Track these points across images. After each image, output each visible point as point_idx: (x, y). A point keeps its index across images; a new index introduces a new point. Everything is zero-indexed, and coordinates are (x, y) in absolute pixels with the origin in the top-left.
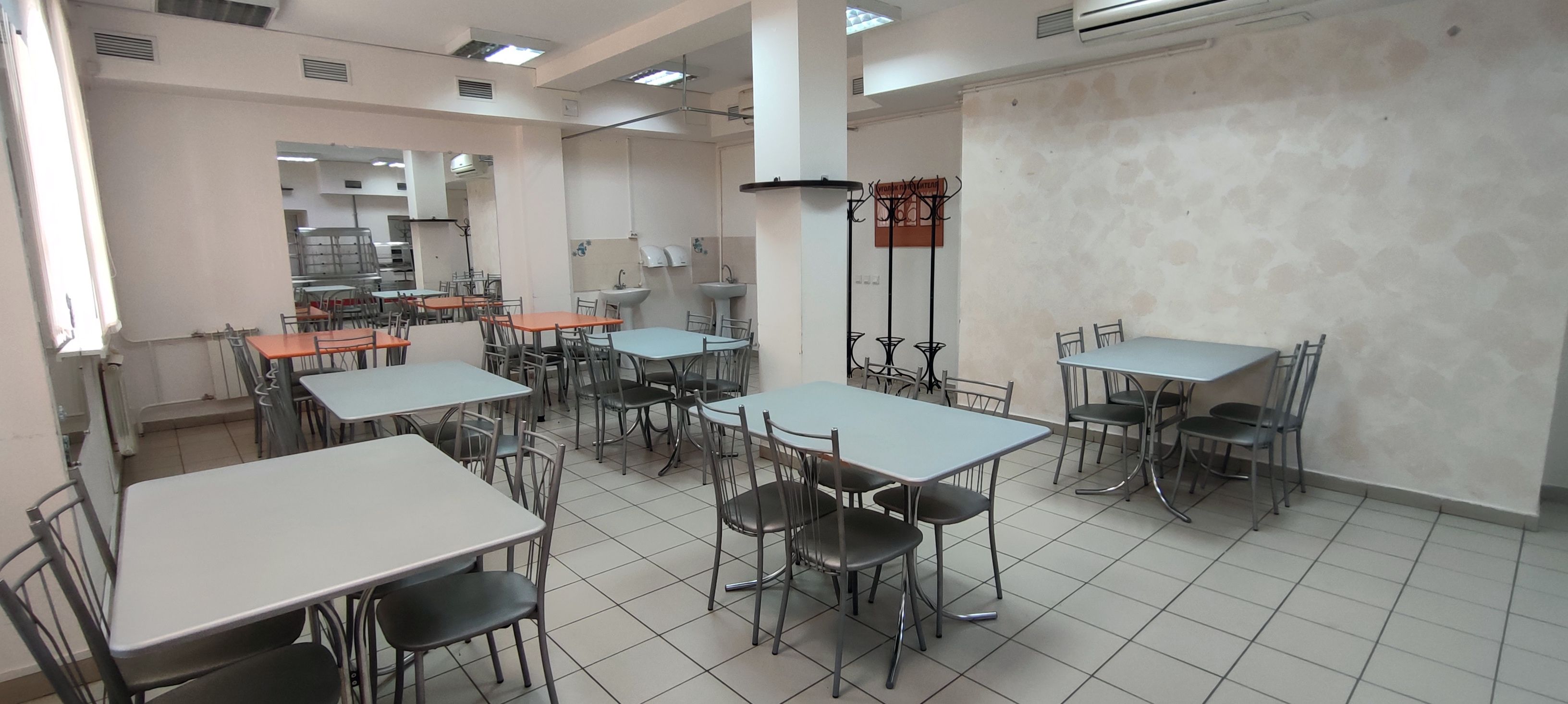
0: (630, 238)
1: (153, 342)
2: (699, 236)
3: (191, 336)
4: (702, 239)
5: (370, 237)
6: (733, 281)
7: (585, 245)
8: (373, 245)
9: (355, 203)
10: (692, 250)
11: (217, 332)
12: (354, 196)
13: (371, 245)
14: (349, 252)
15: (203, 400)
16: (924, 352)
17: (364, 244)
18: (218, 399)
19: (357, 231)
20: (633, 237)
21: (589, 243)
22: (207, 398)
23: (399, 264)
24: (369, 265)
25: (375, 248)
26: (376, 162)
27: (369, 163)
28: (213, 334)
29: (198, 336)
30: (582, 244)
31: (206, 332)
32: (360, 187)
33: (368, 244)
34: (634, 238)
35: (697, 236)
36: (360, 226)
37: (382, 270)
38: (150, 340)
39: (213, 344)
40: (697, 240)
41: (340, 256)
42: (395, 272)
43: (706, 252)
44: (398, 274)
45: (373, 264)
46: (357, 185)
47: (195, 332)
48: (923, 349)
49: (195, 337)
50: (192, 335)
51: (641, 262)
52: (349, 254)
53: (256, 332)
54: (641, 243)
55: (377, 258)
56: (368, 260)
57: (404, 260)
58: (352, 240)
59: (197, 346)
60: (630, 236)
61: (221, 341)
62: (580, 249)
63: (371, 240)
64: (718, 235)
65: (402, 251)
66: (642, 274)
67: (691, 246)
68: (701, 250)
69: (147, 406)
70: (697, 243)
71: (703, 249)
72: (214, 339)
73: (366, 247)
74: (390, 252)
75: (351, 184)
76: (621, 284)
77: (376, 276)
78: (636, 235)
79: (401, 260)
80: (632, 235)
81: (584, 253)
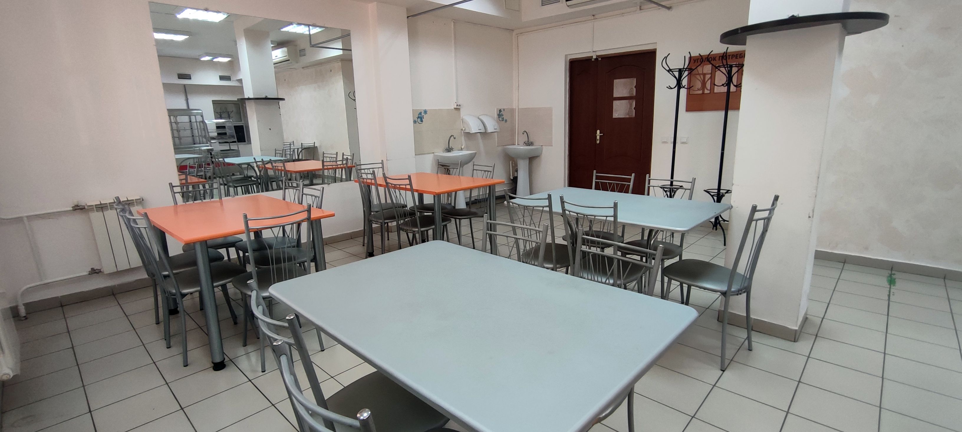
0: (454, 108)
1: (28, 217)
2: (501, 107)
3: (71, 209)
4: (504, 110)
5: (202, 116)
6: (529, 143)
7: (423, 114)
8: (205, 122)
9: (186, 91)
10: (497, 118)
11: (99, 203)
12: (185, 86)
13: (203, 122)
14: (185, 128)
15: (89, 274)
16: (712, 196)
17: (196, 122)
18: (105, 273)
19: (188, 112)
20: (458, 107)
21: (425, 112)
22: (94, 272)
23: (223, 136)
24: (201, 138)
25: (206, 124)
26: (204, 57)
27: (198, 59)
28: (96, 205)
29: (78, 208)
30: (420, 113)
31: (88, 204)
32: (190, 79)
33: (200, 122)
34: (457, 109)
35: (500, 108)
36: (191, 107)
37: (212, 141)
38: (25, 215)
39: (96, 216)
40: (500, 111)
41: (178, 131)
42: (220, 143)
43: (506, 121)
44: (224, 145)
45: (205, 137)
46: (188, 77)
47: (76, 204)
48: (712, 194)
49: (76, 209)
50: (72, 207)
51: (463, 129)
52: (185, 130)
53: (140, 201)
54: (463, 113)
55: (208, 132)
56: (200, 134)
57: (228, 134)
58: (185, 119)
59: (78, 219)
60: (456, 107)
61: (105, 213)
62: (419, 117)
63: (203, 119)
64: (514, 107)
65: (226, 127)
66: (463, 138)
67: (496, 116)
68: (503, 118)
69: (28, 286)
70: (500, 114)
71: (504, 119)
72: (97, 211)
73: (198, 123)
74: (215, 128)
75: (181, 76)
76: (450, 147)
77: (208, 146)
78: (460, 106)
79: (225, 134)
80: (457, 105)
81: (422, 121)
